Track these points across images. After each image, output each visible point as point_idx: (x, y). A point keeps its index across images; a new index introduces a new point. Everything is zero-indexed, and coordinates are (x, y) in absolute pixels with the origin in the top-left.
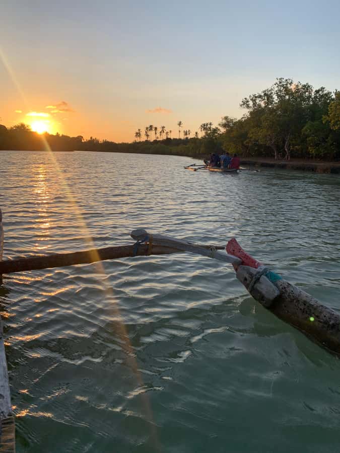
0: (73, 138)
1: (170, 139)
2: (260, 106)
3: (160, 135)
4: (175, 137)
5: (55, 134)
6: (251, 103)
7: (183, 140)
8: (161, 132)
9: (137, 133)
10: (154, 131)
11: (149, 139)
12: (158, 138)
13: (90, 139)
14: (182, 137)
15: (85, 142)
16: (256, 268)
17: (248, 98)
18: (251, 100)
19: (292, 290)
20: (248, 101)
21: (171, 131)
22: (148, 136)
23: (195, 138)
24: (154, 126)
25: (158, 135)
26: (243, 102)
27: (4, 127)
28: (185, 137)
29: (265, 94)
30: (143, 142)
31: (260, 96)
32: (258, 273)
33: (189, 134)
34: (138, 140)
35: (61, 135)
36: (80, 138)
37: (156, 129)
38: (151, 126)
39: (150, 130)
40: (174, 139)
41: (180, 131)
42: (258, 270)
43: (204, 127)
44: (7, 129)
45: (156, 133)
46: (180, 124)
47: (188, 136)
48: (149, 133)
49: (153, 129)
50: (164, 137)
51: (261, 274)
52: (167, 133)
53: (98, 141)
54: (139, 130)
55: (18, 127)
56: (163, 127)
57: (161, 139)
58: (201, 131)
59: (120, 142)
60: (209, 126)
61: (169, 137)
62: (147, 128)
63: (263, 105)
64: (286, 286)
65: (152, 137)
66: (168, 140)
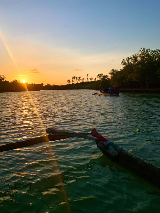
0: (39, 85)
1: (84, 82)
2: (130, 63)
3: (79, 81)
4: (86, 81)
5: (31, 83)
6: (126, 62)
7: (90, 82)
8: (79, 79)
9: (68, 81)
10: (76, 79)
11: (74, 83)
12: (78, 82)
13: (47, 85)
14: (89, 81)
15: (44, 86)
16: (106, 142)
17: (125, 59)
18: (127, 60)
19: (124, 151)
20: (125, 61)
21: (83, 79)
22: (73, 81)
23: (95, 81)
24: (76, 77)
25: (78, 81)
26: (122, 61)
27: (8, 81)
28: (90, 81)
29: (134, 57)
30: (71, 84)
31: (131, 58)
32: (108, 144)
33: (92, 79)
34: (69, 83)
35: (33, 84)
36: (42, 84)
37: (77, 78)
38: (74, 77)
39: (74, 79)
40: (85, 82)
41: (88, 78)
42: (107, 143)
43: (99, 76)
44: (9, 82)
45: (77, 80)
46: (88, 75)
47: (92, 80)
48: (74, 80)
49: (75, 78)
50: (81, 81)
51: (108, 145)
52: (82, 79)
53: (50, 85)
54: (69, 79)
55: (14, 81)
56: (80, 77)
57: (79, 83)
58: (98, 77)
59: (61, 85)
60: (101, 75)
61: (83, 81)
62: (73, 78)
63: (132, 62)
64: (121, 150)
65: (75, 82)
66: (83, 82)
